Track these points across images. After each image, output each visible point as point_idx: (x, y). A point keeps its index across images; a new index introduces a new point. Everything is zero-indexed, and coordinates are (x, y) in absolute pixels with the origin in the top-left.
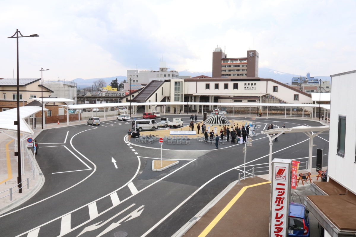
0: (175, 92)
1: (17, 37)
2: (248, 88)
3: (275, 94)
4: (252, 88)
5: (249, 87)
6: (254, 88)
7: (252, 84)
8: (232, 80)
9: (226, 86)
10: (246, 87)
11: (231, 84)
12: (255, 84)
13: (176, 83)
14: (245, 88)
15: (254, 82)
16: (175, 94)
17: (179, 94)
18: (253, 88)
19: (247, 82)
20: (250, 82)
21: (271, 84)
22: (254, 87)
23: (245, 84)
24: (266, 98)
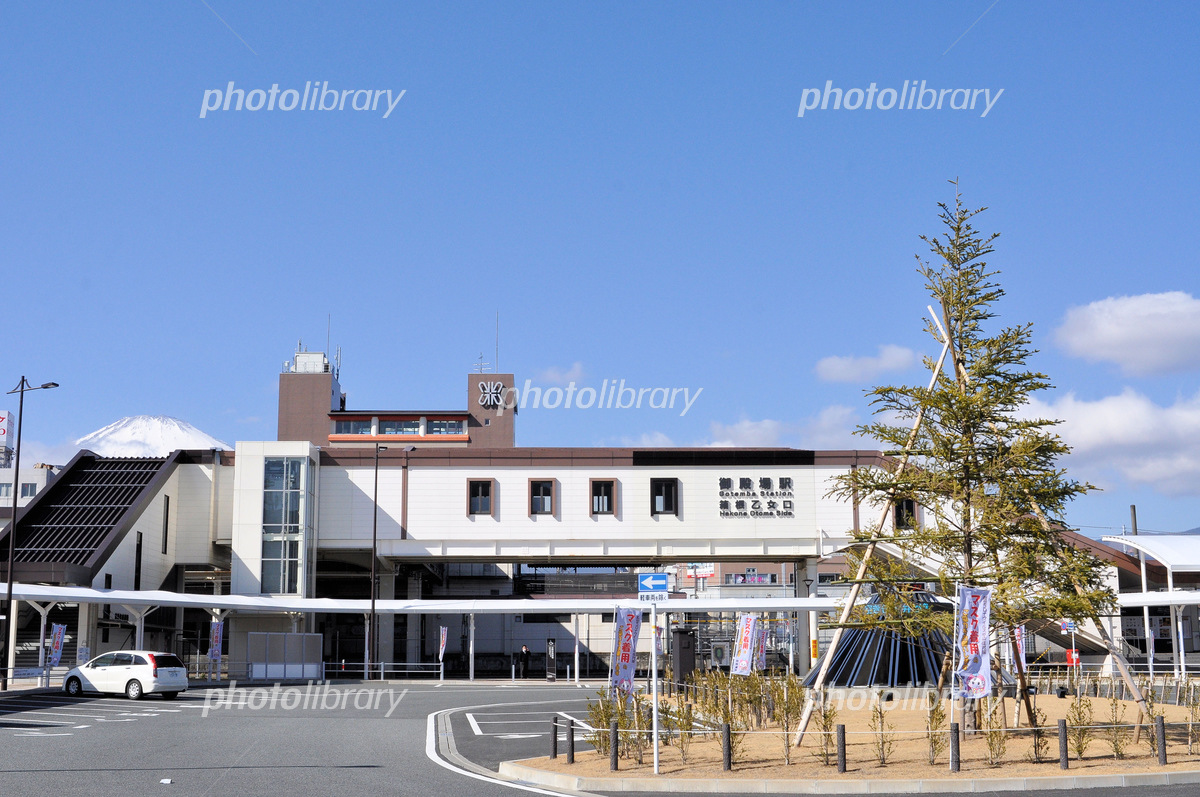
0: (266, 530)
2: (740, 505)
4: (765, 508)
5: (749, 502)
8: (643, 458)
10: (732, 502)
11: (635, 483)
12: (785, 483)
13: (274, 469)
14: (724, 505)
15: (775, 473)
16: (265, 543)
17: (294, 545)
18: (772, 505)
19: (736, 474)
20: (756, 474)
22: (779, 501)
23: (725, 483)
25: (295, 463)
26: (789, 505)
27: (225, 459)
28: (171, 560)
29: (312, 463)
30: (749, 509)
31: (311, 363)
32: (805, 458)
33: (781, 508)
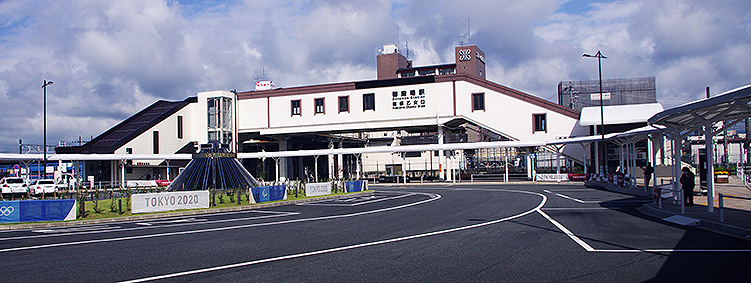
2: (402, 103)
3: (477, 117)
4: (412, 104)
5: (405, 102)
7: (413, 92)
8: (359, 85)
9: (344, 104)
10: (398, 102)
12: (421, 92)
13: (211, 102)
14: (395, 104)
15: (417, 87)
18: (415, 103)
19: (399, 89)
20: (408, 88)
21: (466, 89)
22: (419, 100)
23: (395, 94)
26: (423, 102)
30: (405, 105)
31: (389, 49)
32: (430, 79)
33: (419, 103)
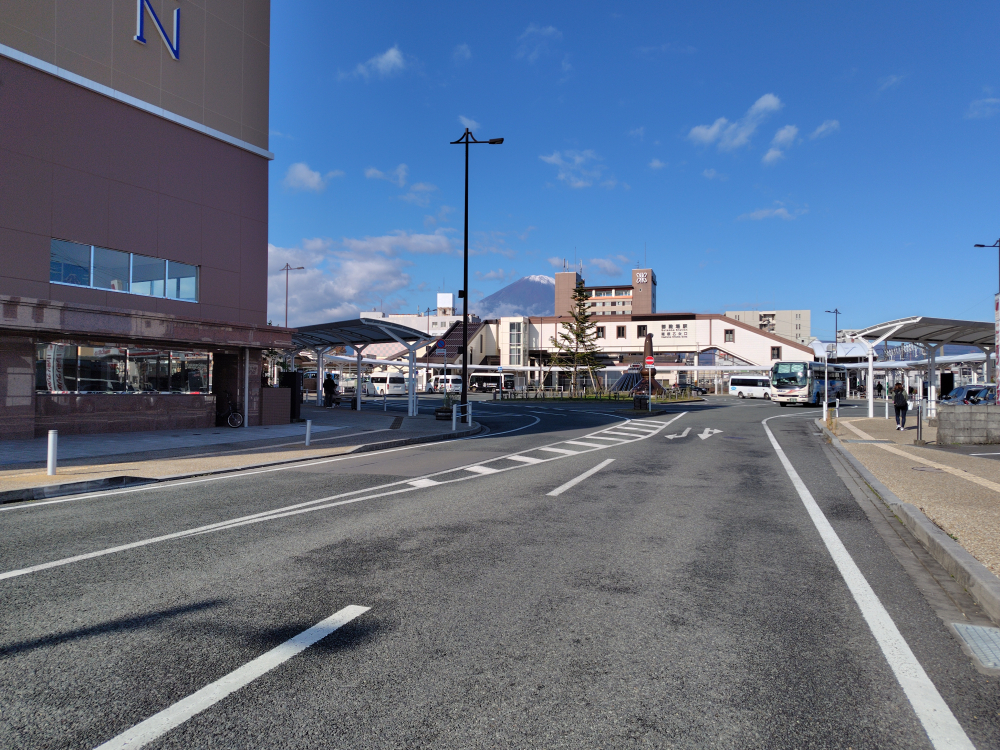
0: (510, 345)
1: (467, 143)
2: (669, 334)
3: (729, 347)
4: (677, 335)
5: (671, 333)
6: (683, 334)
7: (678, 326)
8: (635, 318)
9: (621, 332)
10: (666, 333)
11: (632, 327)
12: (685, 326)
13: (512, 326)
14: (664, 334)
15: (681, 323)
16: (510, 349)
17: (519, 350)
18: (680, 334)
19: (667, 323)
20: (674, 323)
21: (720, 326)
22: (682, 332)
23: (664, 327)
24: (707, 355)
25: (519, 324)
26: (685, 334)
27: (497, 322)
28: (483, 355)
29: (525, 323)
30: (671, 335)
32: (692, 317)
